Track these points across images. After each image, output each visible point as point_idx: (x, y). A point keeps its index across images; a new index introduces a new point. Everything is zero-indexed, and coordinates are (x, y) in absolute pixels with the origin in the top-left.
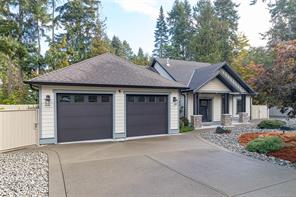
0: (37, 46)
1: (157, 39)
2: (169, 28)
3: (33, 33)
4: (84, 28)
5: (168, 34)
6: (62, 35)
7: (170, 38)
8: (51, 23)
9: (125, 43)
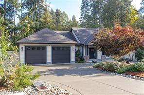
0: (13, 21)
1: (82, 11)
2: (90, 4)
3: (11, 14)
4: (38, 8)
5: (89, 7)
6: (26, 13)
7: (90, 10)
8: (20, 8)
9: (64, 13)
